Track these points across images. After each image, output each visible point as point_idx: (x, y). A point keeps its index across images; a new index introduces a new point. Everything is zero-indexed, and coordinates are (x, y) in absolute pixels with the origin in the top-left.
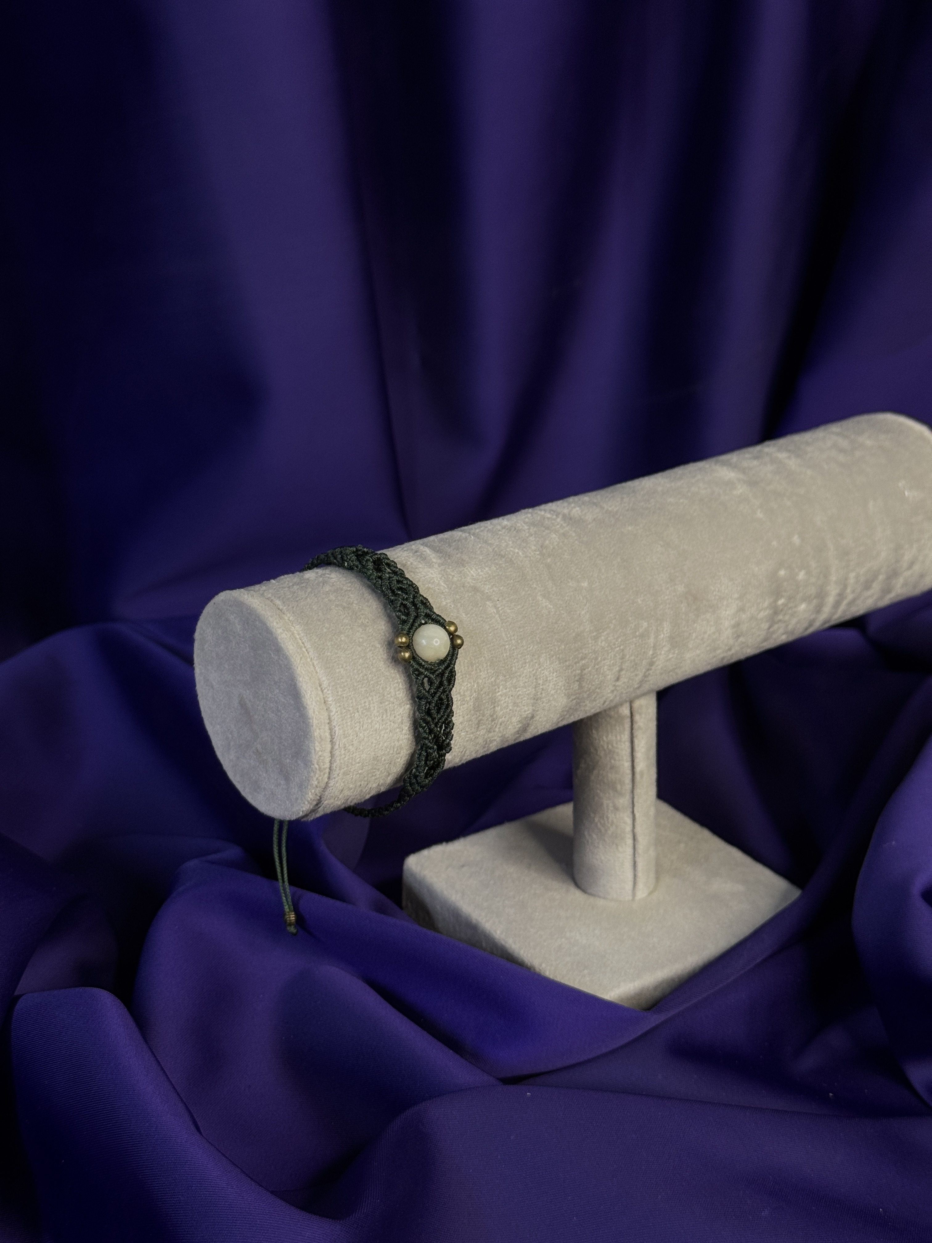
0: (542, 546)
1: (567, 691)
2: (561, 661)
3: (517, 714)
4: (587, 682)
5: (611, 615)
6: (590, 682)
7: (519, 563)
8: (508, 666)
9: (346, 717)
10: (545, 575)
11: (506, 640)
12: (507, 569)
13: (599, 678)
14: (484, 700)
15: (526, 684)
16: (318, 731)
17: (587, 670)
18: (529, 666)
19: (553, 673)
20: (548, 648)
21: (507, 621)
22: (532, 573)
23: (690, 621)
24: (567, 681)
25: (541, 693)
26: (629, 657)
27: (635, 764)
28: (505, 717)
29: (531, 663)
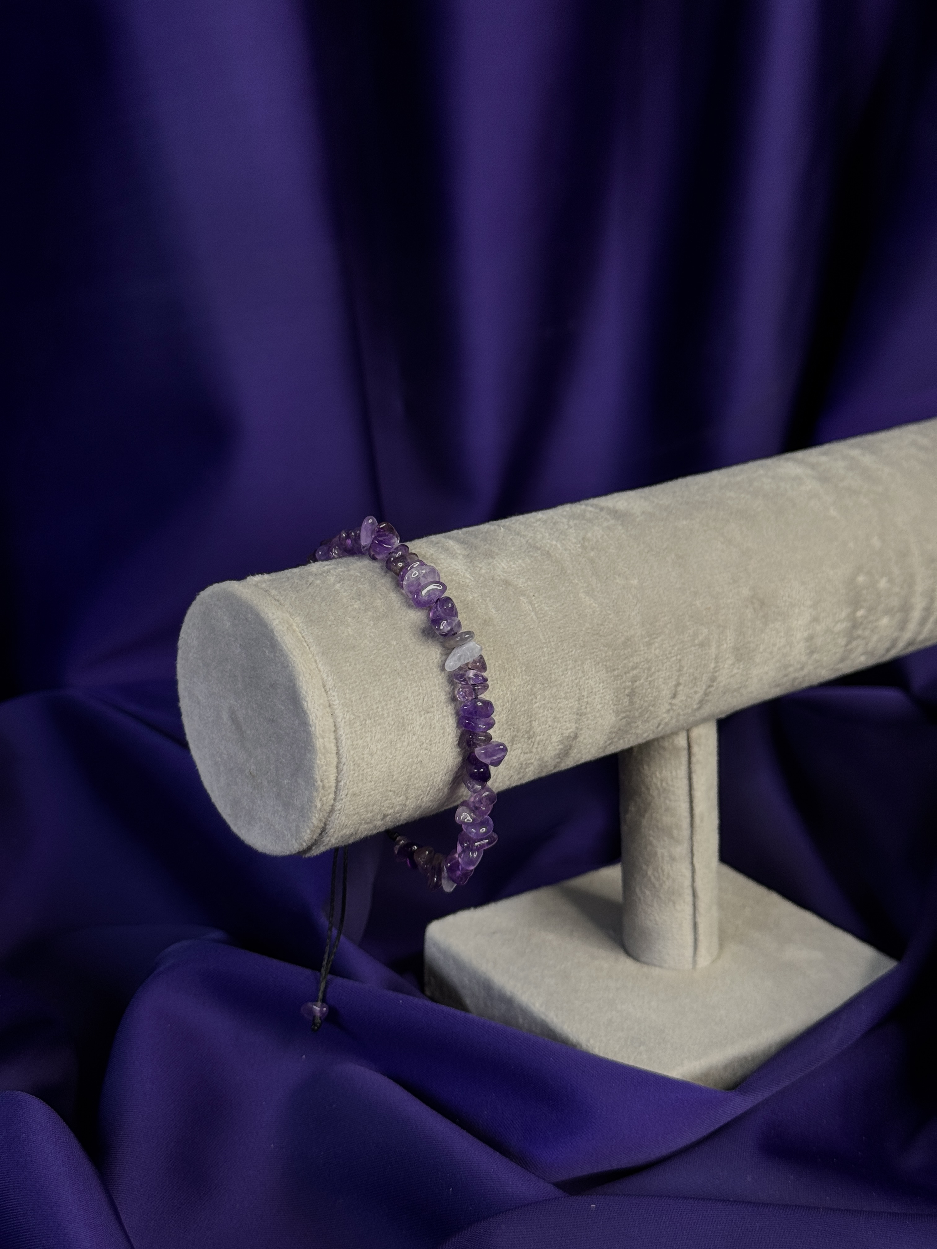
0: (583, 539)
1: (616, 707)
2: (609, 670)
3: (557, 732)
4: (639, 697)
5: (666, 618)
6: (642, 697)
7: (557, 555)
8: (546, 672)
9: (355, 725)
10: (589, 571)
11: (544, 641)
12: (544, 562)
13: (652, 694)
14: (519, 711)
15: (568, 695)
16: (321, 740)
17: (638, 682)
18: (571, 673)
19: (600, 683)
20: (593, 653)
21: (545, 620)
22: (573, 567)
23: (757, 630)
24: (616, 694)
25: (586, 708)
26: (687, 670)
27: (695, 805)
28: (544, 735)
29: (574, 670)
